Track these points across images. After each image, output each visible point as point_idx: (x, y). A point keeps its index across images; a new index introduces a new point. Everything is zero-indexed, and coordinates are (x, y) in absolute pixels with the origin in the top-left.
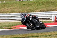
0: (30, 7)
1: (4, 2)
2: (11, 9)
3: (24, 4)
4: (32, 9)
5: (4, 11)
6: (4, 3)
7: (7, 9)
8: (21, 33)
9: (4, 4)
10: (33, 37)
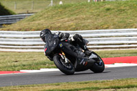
0: (123, 15)
1: (61, 3)
2: (77, 21)
3: (108, 9)
4: (128, 21)
5: (59, 25)
6: (61, 6)
7: (66, 19)
8: (101, 79)
9: (59, 8)
10: (128, 87)
